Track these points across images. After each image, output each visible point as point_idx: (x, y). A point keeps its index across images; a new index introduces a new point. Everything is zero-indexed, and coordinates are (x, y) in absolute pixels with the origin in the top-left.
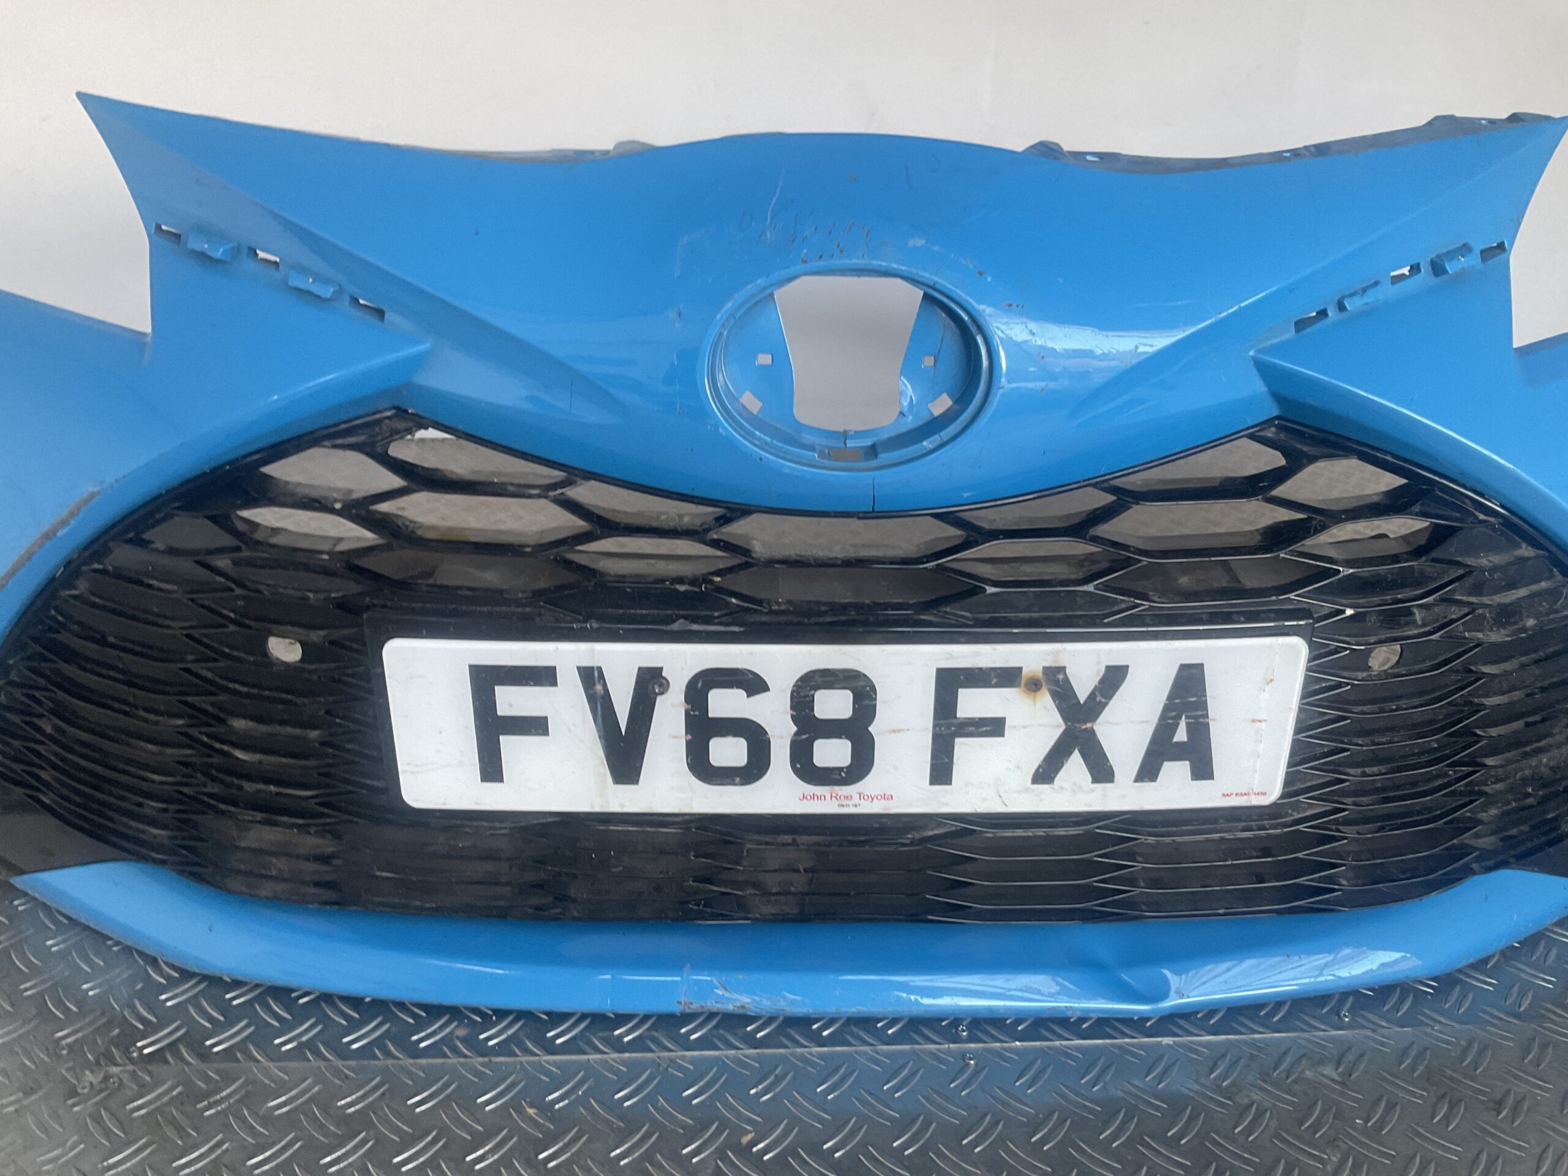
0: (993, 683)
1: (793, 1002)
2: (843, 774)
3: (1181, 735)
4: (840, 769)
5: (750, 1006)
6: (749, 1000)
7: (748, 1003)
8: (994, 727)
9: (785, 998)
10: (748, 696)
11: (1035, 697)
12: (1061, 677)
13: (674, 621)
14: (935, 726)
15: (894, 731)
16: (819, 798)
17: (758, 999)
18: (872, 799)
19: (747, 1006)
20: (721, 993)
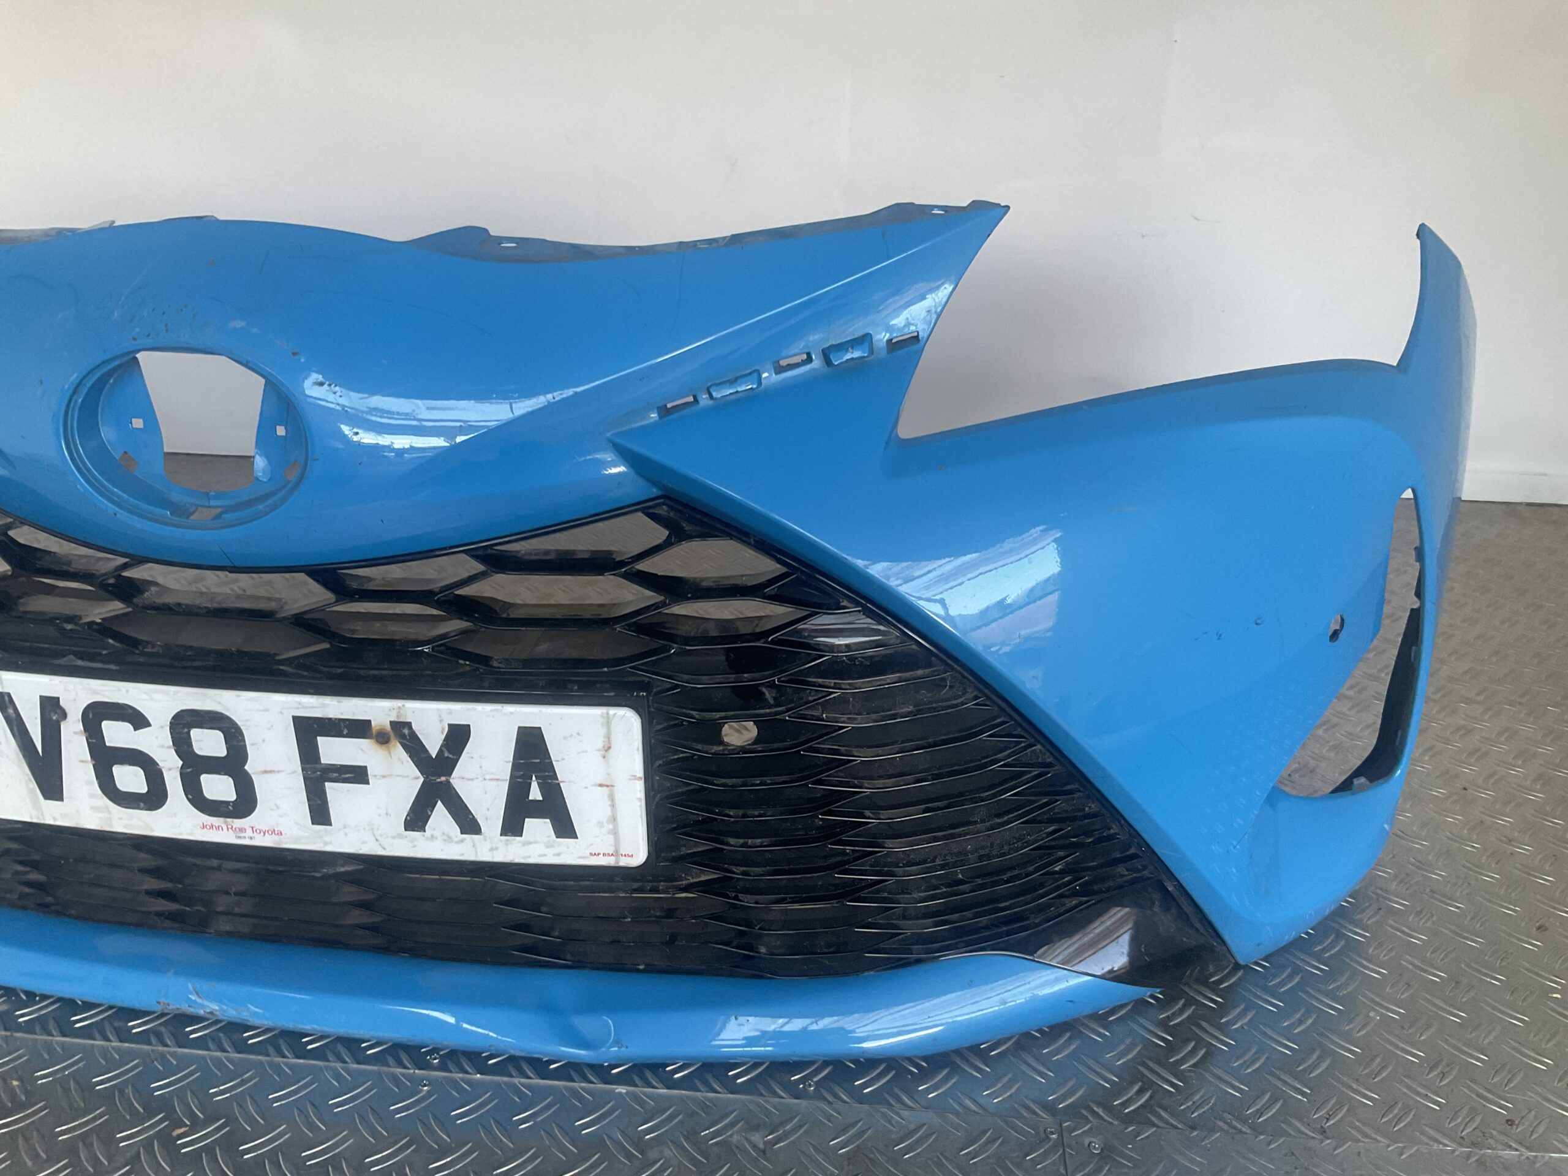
0: (345, 733)
1: (255, 1013)
2: (231, 808)
3: (535, 794)
4: (227, 803)
5: (217, 1013)
6: (217, 1008)
7: (216, 1010)
8: (358, 775)
9: (248, 1010)
10: (135, 729)
11: (389, 750)
12: (406, 731)
13: (64, 656)
14: (303, 770)
15: (266, 772)
16: (218, 828)
17: (225, 1007)
18: (264, 833)
19: (215, 1013)
20: (193, 998)
